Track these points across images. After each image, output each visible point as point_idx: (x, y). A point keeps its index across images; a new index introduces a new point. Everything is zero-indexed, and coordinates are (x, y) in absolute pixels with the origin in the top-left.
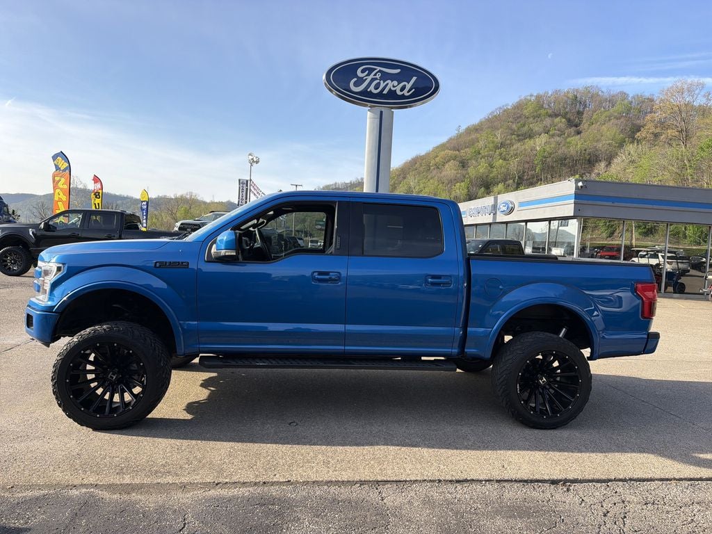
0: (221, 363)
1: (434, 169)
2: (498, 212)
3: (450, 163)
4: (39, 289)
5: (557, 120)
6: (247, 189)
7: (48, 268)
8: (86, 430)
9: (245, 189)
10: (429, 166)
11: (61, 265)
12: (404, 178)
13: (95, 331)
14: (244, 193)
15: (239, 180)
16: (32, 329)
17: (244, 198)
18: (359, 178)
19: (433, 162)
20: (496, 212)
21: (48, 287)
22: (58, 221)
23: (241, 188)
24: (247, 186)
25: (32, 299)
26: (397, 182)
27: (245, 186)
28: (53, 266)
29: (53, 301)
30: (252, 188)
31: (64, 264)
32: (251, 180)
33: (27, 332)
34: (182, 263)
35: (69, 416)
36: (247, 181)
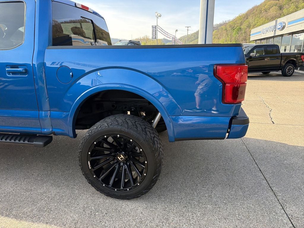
1: (264, 12)
2: (277, 30)
3: (273, 8)
6: (156, 30)
9: (155, 31)
10: (261, 11)
12: (247, 18)
14: (155, 32)
15: (152, 26)
17: (155, 35)
18: (224, 21)
19: (263, 8)
20: (276, 30)
23: (153, 30)
24: (156, 29)
26: (243, 21)
27: (155, 29)
30: (158, 29)
32: (157, 25)
36: (156, 26)
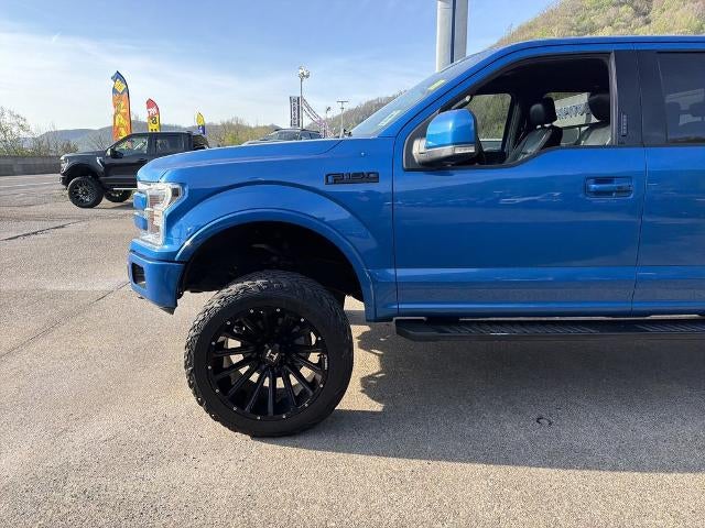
0: (435, 333)
4: (145, 225)
5: (624, 8)
6: (299, 107)
7: (155, 193)
8: (242, 439)
9: (297, 108)
11: (177, 186)
13: (245, 288)
14: (296, 111)
16: (144, 286)
21: (160, 222)
22: (124, 147)
23: (293, 106)
24: (299, 103)
25: (136, 240)
27: (296, 104)
28: (165, 188)
29: (172, 243)
30: (304, 107)
31: (183, 184)
33: (134, 289)
34: (369, 174)
35: (216, 419)
36: (298, 98)
